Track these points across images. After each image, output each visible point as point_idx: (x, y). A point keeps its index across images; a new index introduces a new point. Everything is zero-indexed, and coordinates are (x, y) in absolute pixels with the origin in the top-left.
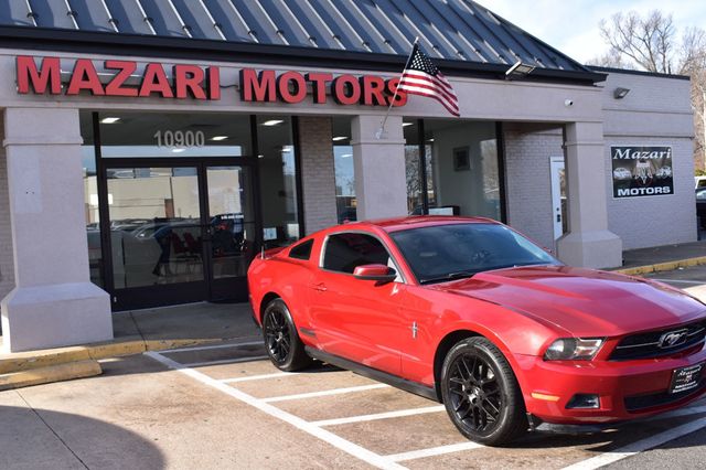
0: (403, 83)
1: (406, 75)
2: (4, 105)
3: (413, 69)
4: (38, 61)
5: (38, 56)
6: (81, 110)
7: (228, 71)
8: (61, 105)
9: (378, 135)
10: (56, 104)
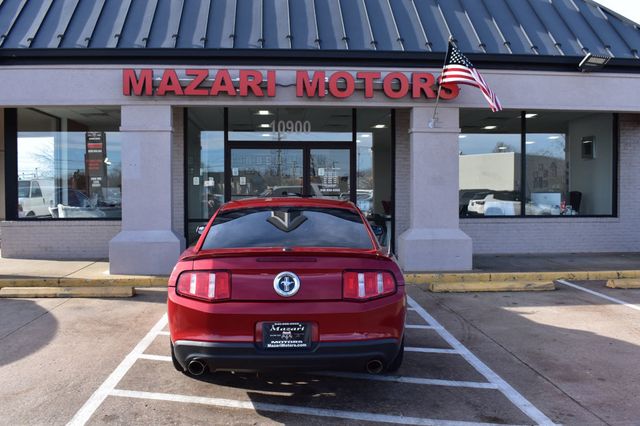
0: (445, 77)
1: (446, 70)
2: (119, 104)
3: (453, 63)
4: (138, 73)
5: (138, 68)
6: (172, 107)
7: (286, 74)
8: (158, 103)
9: (430, 125)
10: (154, 102)
